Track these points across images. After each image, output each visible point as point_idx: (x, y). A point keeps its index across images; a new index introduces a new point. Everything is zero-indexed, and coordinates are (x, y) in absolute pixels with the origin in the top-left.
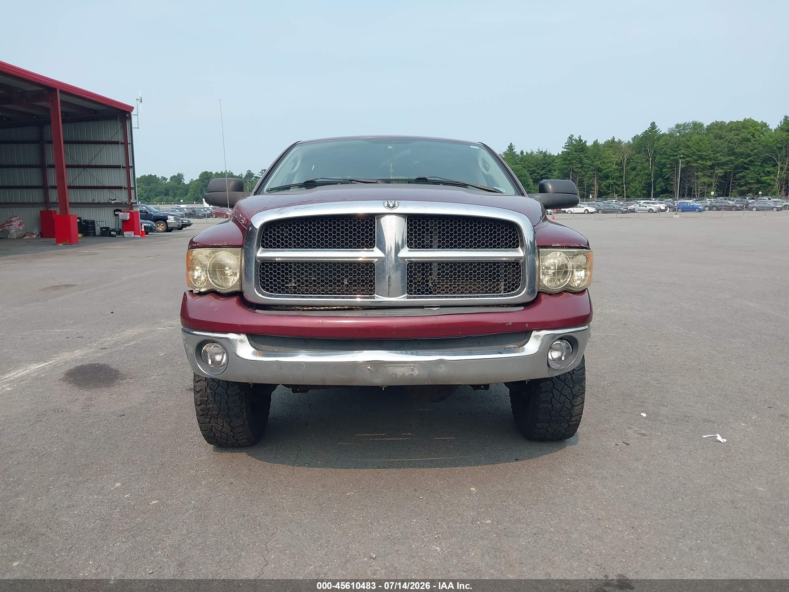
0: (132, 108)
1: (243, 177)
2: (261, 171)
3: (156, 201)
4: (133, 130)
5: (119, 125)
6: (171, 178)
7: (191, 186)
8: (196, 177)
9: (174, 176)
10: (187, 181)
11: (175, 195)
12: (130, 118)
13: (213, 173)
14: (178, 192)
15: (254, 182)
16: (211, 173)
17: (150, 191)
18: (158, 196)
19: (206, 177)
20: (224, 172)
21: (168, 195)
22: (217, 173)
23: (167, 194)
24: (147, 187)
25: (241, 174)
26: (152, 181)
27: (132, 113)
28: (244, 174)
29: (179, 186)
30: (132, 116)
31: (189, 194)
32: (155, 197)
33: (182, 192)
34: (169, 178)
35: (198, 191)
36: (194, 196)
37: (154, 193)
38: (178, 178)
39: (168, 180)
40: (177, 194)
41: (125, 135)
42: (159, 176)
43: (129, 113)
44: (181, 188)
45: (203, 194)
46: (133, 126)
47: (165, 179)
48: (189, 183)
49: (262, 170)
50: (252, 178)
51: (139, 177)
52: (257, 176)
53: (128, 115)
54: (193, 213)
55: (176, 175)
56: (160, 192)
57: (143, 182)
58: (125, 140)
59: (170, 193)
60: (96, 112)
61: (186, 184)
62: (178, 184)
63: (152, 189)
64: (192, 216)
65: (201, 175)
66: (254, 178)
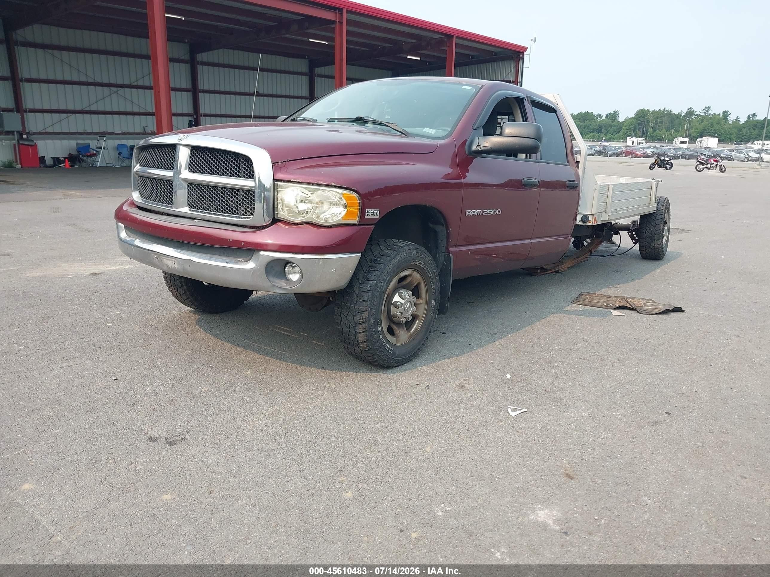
0: (525, 49)
1: (683, 115)
2: (704, 108)
3: (588, 138)
4: (524, 69)
5: (513, 64)
6: (607, 115)
7: (625, 124)
8: (632, 115)
9: (610, 114)
10: (621, 119)
11: (608, 132)
12: (523, 58)
13: (650, 111)
14: (611, 130)
15: (694, 121)
16: (648, 110)
17: (584, 128)
18: (590, 133)
19: (642, 114)
20: (662, 110)
21: (601, 133)
22: (654, 111)
23: (599, 131)
24: (582, 124)
25: (681, 112)
26: (587, 118)
27: (525, 53)
28: (685, 111)
29: (614, 123)
30: (525, 56)
31: (621, 132)
32: (588, 134)
33: (614, 130)
34: (605, 116)
35: (631, 129)
36: (626, 134)
37: (587, 130)
38: (613, 116)
39: (604, 118)
40: (609, 132)
41: (516, 75)
42: (595, 113)
43: (523, 53)
44: (615, 126)
45: (635, 132)
46: (524, 66)
47: (600, 116)
48: (623, 120)
49: (706, 107)
50: (692, 116)
51: (576, 114)
52: (699, 113)
53: (521, 56)
54: (604, 151)
55: (612, 112)
56: (594, 129)
57: (579, 119)
58: (516, 79)
59: (603, 130)
60: (496, 54)
61: (620, 121)
62: (613, 122)
63: (586, 125)
64: (602, 154)
65: (637, 112)
66: (694, 116)
